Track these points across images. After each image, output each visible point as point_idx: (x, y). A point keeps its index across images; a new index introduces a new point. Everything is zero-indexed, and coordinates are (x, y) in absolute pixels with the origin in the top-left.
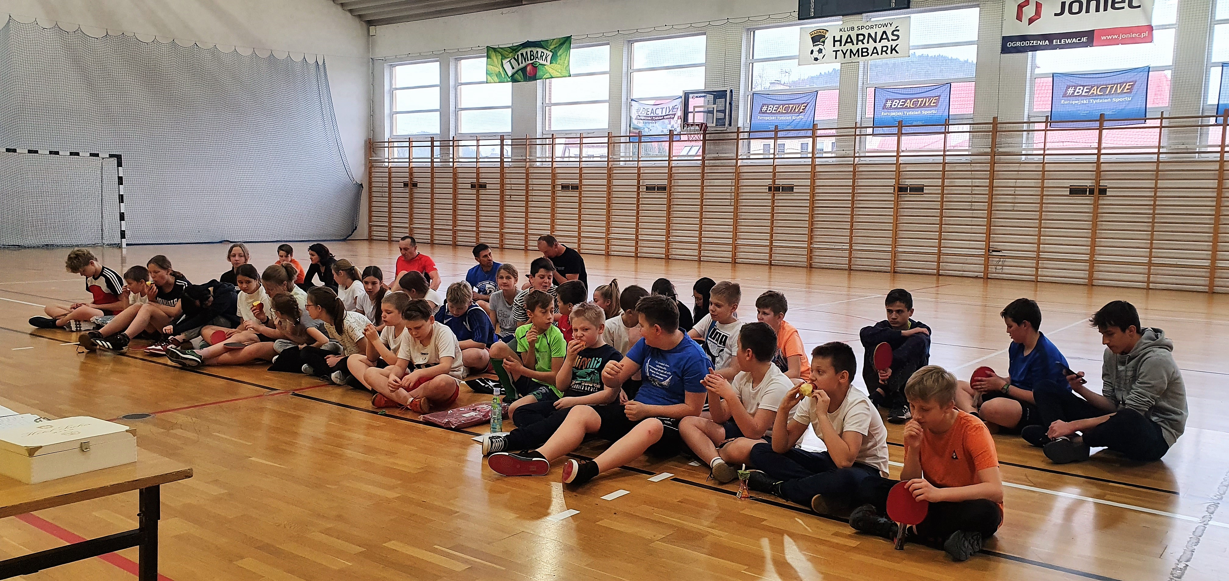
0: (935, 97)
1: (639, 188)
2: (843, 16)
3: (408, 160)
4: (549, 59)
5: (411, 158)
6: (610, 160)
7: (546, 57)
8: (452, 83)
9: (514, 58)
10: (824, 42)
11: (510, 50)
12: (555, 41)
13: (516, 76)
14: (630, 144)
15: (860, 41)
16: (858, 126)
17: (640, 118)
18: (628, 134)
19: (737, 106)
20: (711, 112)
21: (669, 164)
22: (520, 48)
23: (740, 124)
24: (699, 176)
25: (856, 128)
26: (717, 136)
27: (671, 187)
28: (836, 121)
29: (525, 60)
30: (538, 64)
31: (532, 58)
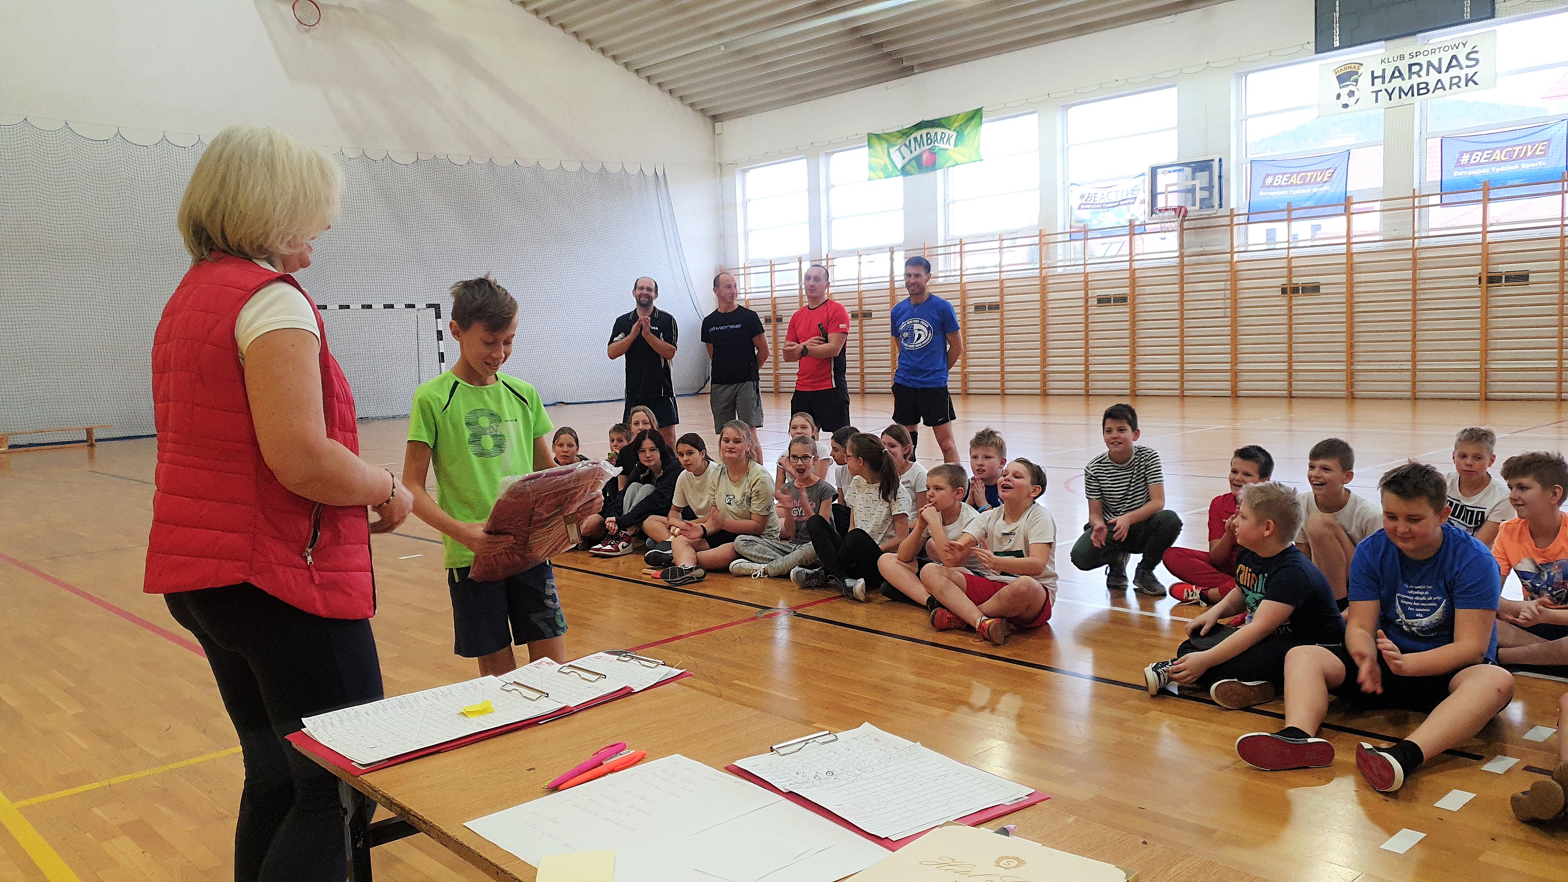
0: (1542, 142)
1: (1087, 301)
2: (1386, 39)
3: (770, 289)
4: (952, 140)
5: (774, 286)
6: (1043, 266)
7: (948, 139)
8: (822, 185)
9: (905, 145)
10: (1356, 81)
11: (899, 135)
12: (960, 117)
13: (908, 167)
14: (1072, 242)
15: (1414, 73)
16: (1416, 194)
17: (1085, 207)
18: (1068, 230)
19: (1229, 181)
20: (1192, 191)
21: (1131, 265)
22: (912, 131)
23: (1233, 205)
24: (1176, 279)
25: (1414, 197)
26: (1199, 223)
27: (1134, 297)
28: (1382, 190)
29: (919, 145)
30: (937, 149)
31: (929, 141)
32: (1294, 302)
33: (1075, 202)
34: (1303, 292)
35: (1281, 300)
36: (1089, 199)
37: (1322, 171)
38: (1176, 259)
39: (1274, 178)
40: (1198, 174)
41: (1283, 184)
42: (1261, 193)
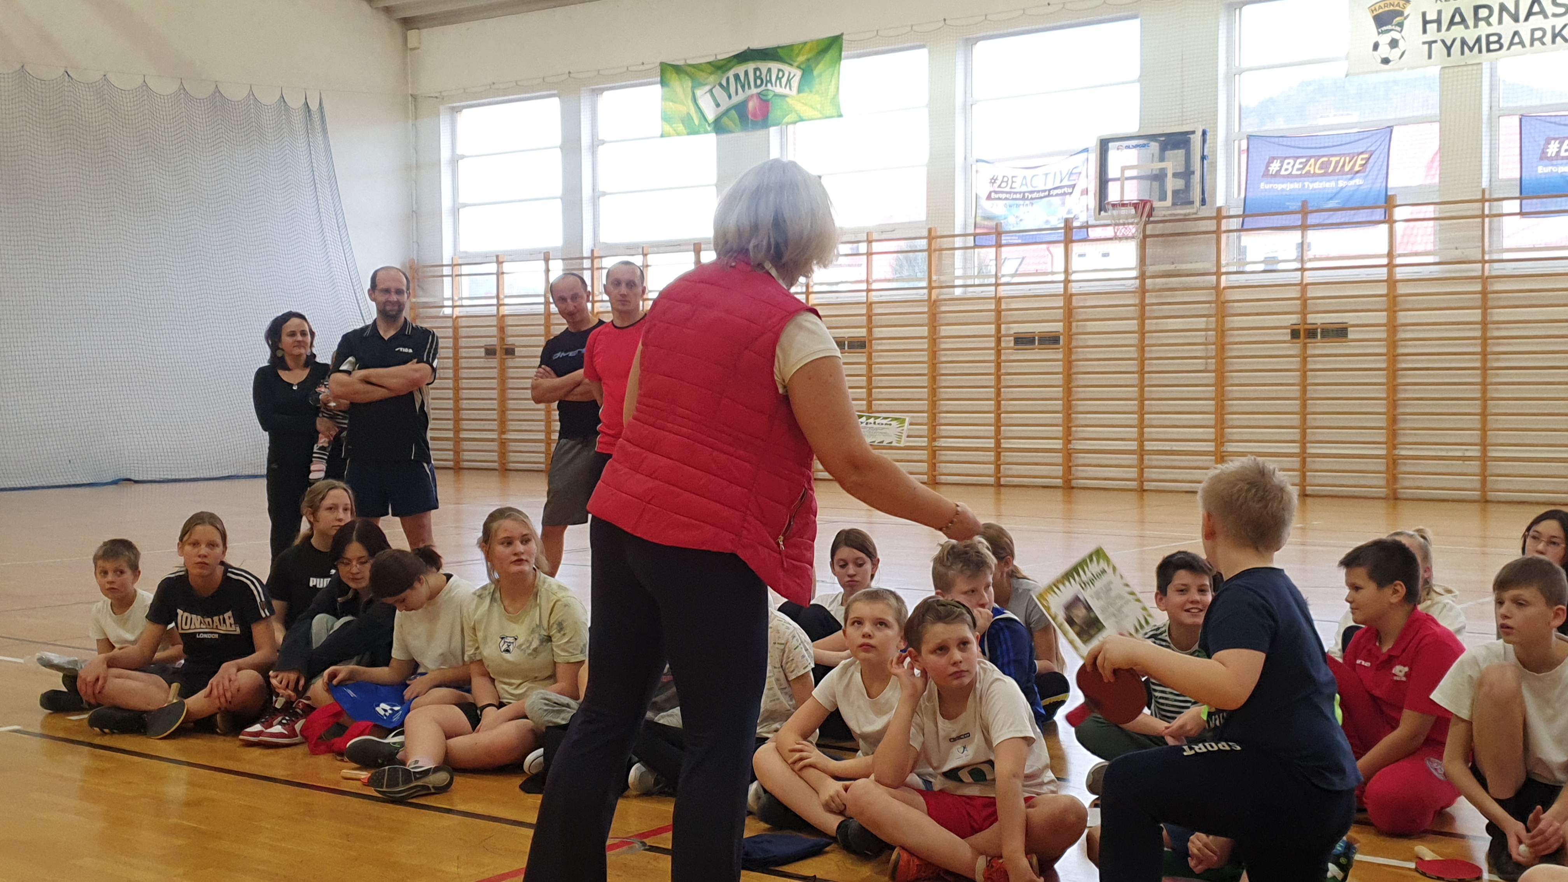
1: (999, 341)
3: (494, 301)
4: (795, 83)
5: (501, 296)
6: (934, 285)
7: (789, 81)
8: (586, 139)
9: (721, 85)
10: (1401, 25)
11: (710, 69)
12: (807, 47)
13: (725, 120)
14: (976, 250)
15: (1482, 19)
16: (1487, 196)
17: (997, 196)
18: (971, 230)
19: (1214, 165)
20: (1159, 177)
21: (1066, 288)
22: (732, 63)
23: (1220, 202)
24: (1133, 311)
25: (1483, 200)
26: (1170, 228)
27: (1070, 337)
28: (1437, 188)
29: (743, 87)
30: (771, 95)
31: (759, 82)
32: (1309, 352)
33: (983, 188)
34: (1323, 336)
35: (1288, 348)
36: (1004, 185)
37: (1353, 156)
38: (1133, 281)
39: (1282, 163)
40: (1169, 153)
41: (1295, 172)
42: (1262, 185)
